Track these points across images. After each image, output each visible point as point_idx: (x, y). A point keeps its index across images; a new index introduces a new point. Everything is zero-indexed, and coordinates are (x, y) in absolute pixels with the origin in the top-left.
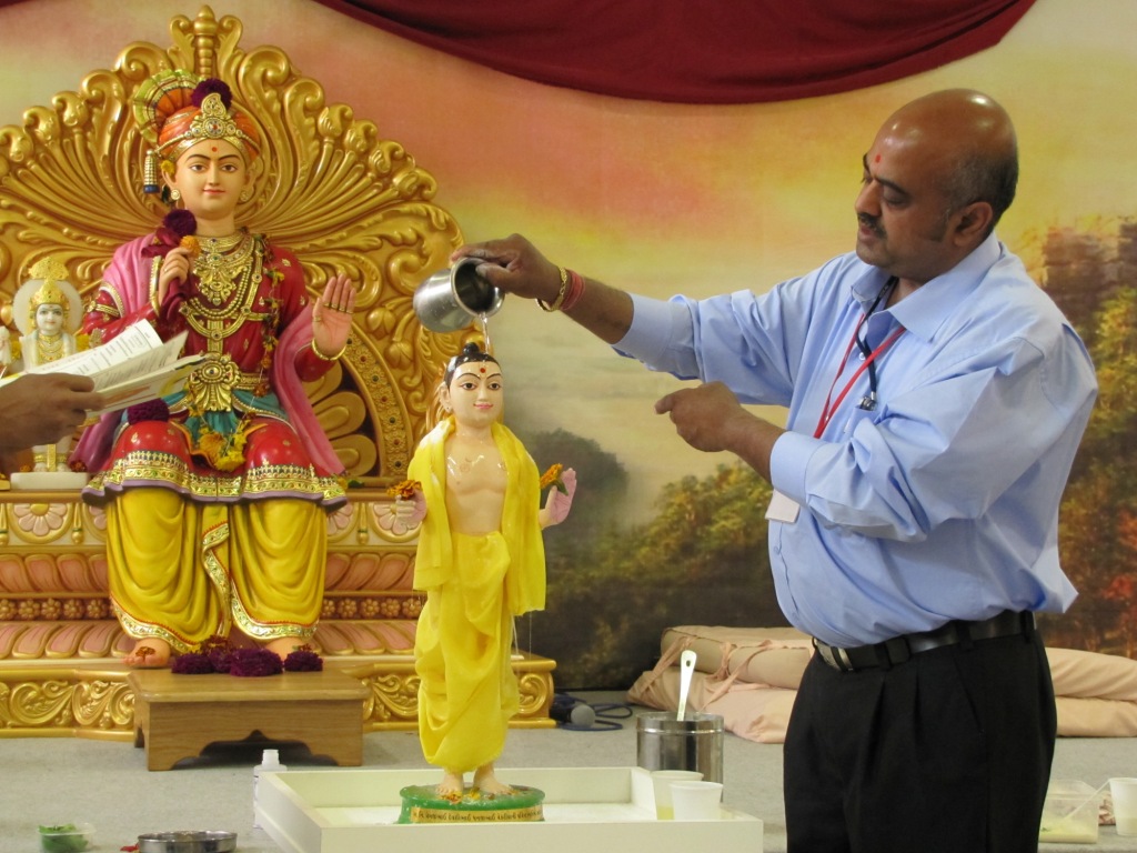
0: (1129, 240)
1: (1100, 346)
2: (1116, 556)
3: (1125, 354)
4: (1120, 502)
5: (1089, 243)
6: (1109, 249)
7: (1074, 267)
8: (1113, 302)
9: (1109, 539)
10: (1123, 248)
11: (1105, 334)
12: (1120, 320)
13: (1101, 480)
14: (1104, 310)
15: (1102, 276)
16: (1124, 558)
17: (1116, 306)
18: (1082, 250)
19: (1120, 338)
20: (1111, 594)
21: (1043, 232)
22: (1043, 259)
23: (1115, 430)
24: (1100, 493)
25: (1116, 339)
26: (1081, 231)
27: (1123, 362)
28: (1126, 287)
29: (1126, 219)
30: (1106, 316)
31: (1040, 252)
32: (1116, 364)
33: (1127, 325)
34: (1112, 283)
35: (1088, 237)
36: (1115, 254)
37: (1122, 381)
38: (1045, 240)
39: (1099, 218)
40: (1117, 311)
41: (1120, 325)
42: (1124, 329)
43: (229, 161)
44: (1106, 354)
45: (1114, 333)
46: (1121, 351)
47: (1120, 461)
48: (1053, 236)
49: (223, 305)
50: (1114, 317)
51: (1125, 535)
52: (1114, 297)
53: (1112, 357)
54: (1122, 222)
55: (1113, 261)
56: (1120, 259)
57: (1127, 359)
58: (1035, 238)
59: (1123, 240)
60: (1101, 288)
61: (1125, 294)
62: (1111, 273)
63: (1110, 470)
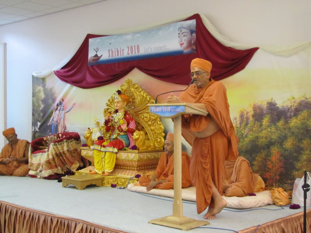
0: (268, 105)
1: (263, 127)
2: (266, 169)
3: (268, 128)
4: (267, 158)
5: (261, 106)
6: (264, 107)
7: (258, 111)
8: (265, 118)
9: (265, 165)
10: (267, 107)
11: (264, 124)
12: (267, 121)
13: (263, 153)
14: (263, 119)
15: (263, 113)
16: (268, 169)
17: (266, 119)
18: (260, 108)
19: (267, 125)
20: (266, 176)
21: (252, 104)
22: (253, 109)
23: (266, 144)
24: (263, 156)
25: (266, 125)
26: (259, 104)
27: (267, 130)
28: (268, 115)
29: (268, 101)
30: (264, 121)
31: (252, 108)
32: (266, 130)
33: (268, 122)
34: (265, 114)
35: (260, 105)
36: (266, 108)
37: (267, 134)
38: (253, 106)
39: (263, 101)
40: (266, 120)
41: (267, 122)
42: (267, 123)
43: (118, 102)
44: (264, 128)
45: (265, 124)
46: (267, 128)
47: (267, 150)
48: (254, 105)
49: (117, 123)
50: (265, 121)
51: (268, 165)
52: (265, 117)
53: (265, 129)
54: (267, 102)
55: (265, 110)
56: (267, 109)
57: (268, 129)
58: (251, 106)
59: (267, 105)
60: (263, 115)
61: (268, 116)
62: (265, 112)
63: (265, 151)
